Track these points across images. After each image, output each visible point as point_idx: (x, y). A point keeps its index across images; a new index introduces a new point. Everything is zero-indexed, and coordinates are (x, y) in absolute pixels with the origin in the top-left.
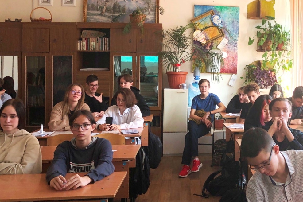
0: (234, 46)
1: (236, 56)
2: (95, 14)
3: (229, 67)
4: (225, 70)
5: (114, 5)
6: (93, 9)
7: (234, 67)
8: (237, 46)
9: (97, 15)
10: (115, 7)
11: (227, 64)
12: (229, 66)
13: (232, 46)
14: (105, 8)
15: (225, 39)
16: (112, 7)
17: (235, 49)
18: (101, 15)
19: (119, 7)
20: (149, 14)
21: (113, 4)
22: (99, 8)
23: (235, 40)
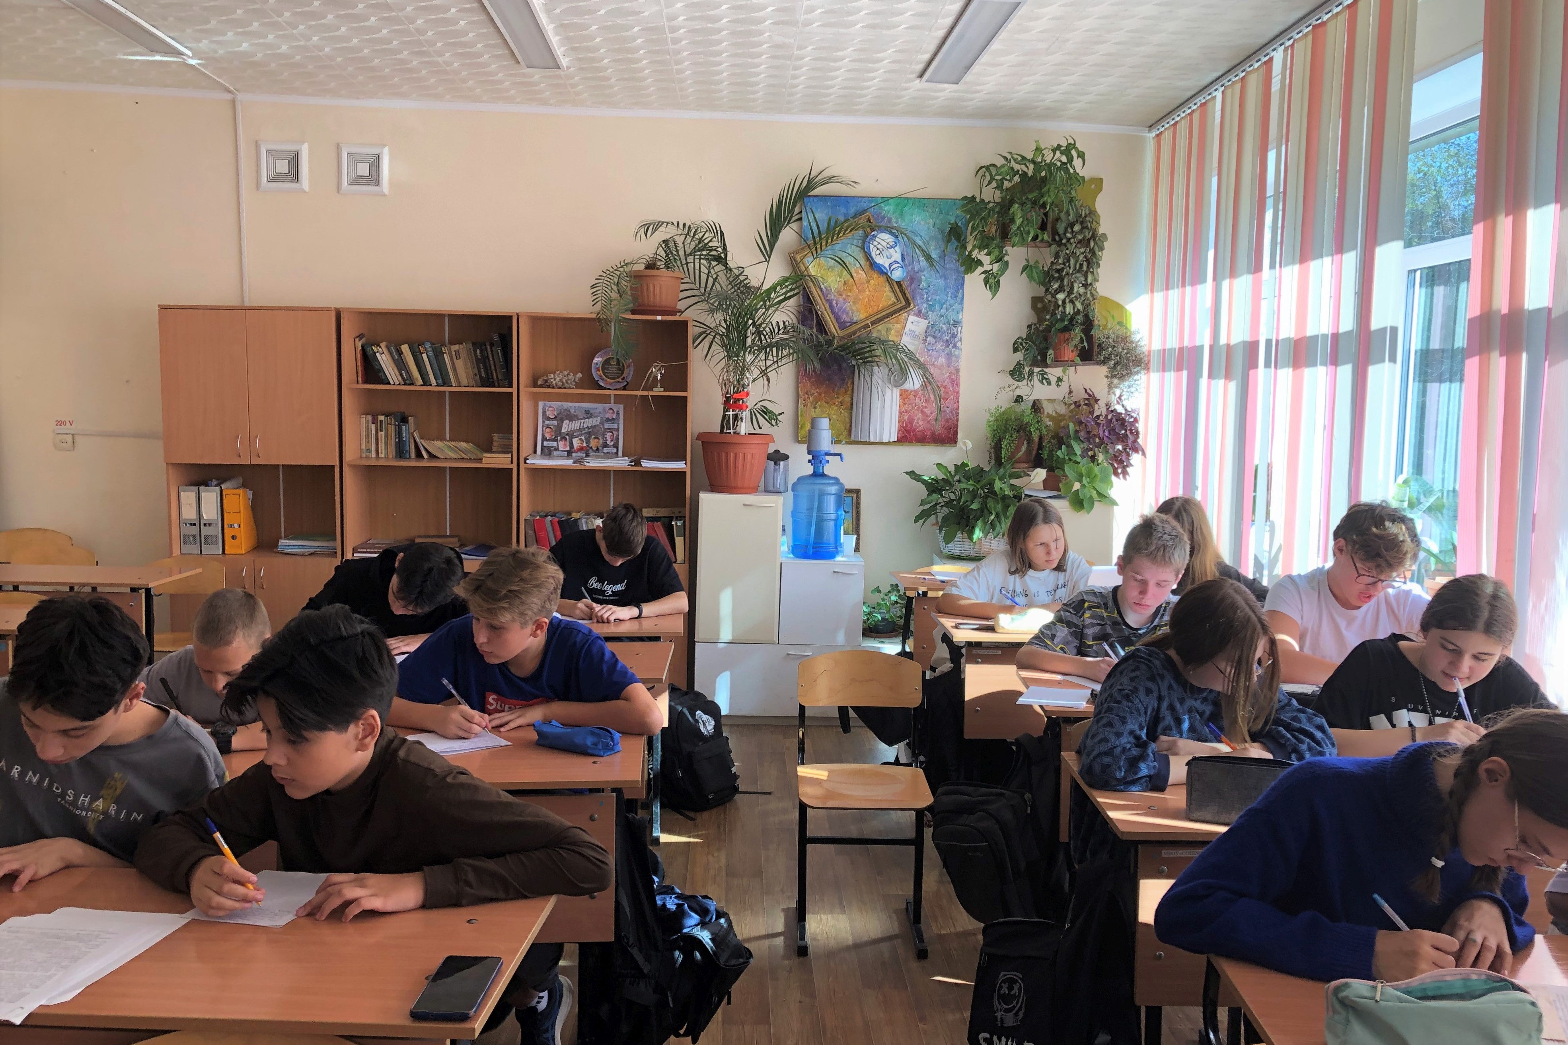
0: (948, 346)
1: (952, 381)
3: (928, 422)
4: (914, 430)
7: (947, 421)
8: (959, 344)
11: (922, 412)
12: (927, 416)
13: (939, 346)
15: (912, 318)
17: (949, 356)
23: (952, 322)
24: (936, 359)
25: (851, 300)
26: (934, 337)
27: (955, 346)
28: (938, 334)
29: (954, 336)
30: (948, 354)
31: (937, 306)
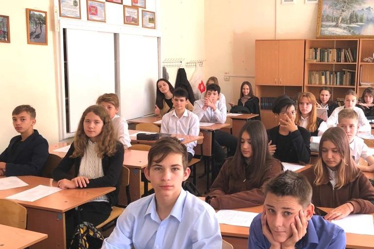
2: (330, 26)
6: (328, 21)
9: (332, 27)
14: (340, 19)
16: (348, 18)
18: (336, 26)
19: (357, 16)
21: (350, 14)
22: (334, 19)
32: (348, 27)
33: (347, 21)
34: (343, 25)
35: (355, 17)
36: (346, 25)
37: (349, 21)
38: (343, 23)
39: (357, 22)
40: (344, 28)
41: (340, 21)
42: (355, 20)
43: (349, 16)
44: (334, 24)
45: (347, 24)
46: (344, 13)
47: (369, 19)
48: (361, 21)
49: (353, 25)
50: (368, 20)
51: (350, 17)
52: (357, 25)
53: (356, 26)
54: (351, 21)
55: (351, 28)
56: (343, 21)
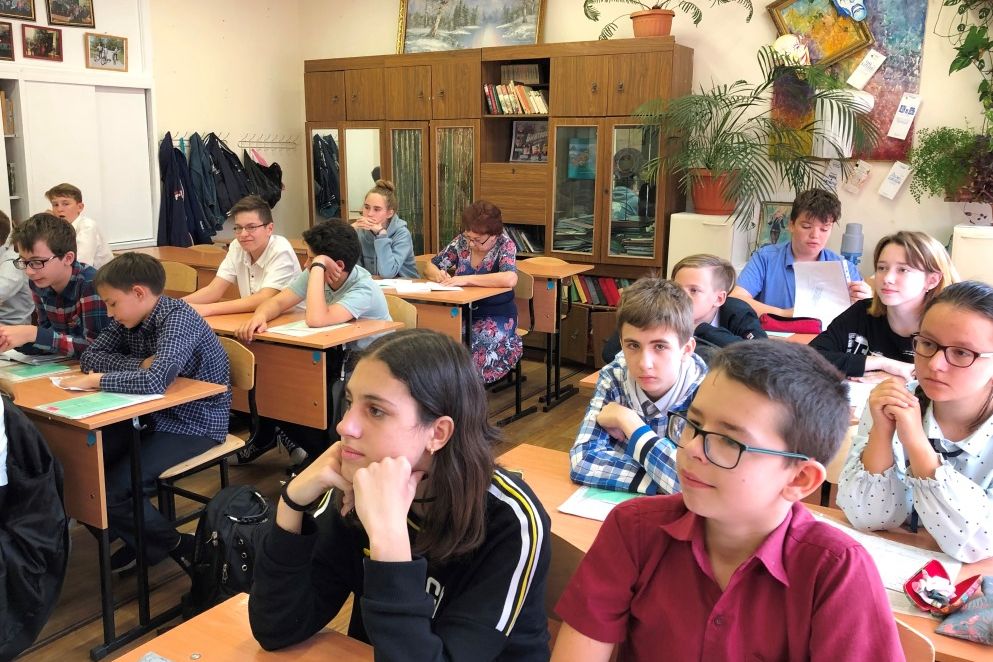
0: (905, 74)
2: (420, 36)
5: (456, 10)
6: (417, 25)
9: (424, 38)
10: (457, 14)
13: (898, 74)
14: (438, 20)
15: (873, 52)
16: (452, 17)
17: (907, 82)
18: (431, 36)
19: (466, 12)
20: (524, 21)
21: (454, 7)
22: (428, 20)
23: (911, 53)
24: (894, 86)
25: (818, 41)
26: (892, 67)
27: (912, 74)
28: (896, 65)
29: (912, 65)
30: (905, 81)
31: (897, 41)
32: (450, 35)
33: (449, 23)
34: (444, 33)
35: (462, 15)
36: (447, 32)
37: (452, 24)
38: (443, 29)
39: (466, 24)
40: (445, 40)
41: (437, 25)
42: (463, 21)
43: (453, 12)
44: (427, 30)
45: (449, 29)
46: (445, 8)
47: (487, 16)
48: (474, 22)
49: (459, 32)
50: (485, 19)
51: (455, 15)
52: (467, 30)
53: (464, 32)
54: (457, 25)
55: (456, 37)
56: (444, 23)
